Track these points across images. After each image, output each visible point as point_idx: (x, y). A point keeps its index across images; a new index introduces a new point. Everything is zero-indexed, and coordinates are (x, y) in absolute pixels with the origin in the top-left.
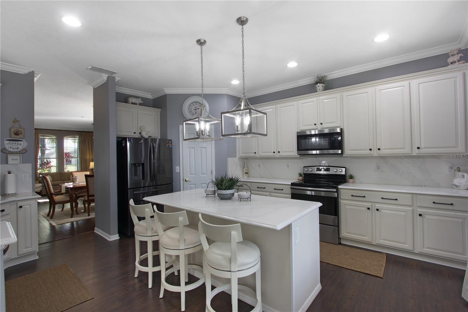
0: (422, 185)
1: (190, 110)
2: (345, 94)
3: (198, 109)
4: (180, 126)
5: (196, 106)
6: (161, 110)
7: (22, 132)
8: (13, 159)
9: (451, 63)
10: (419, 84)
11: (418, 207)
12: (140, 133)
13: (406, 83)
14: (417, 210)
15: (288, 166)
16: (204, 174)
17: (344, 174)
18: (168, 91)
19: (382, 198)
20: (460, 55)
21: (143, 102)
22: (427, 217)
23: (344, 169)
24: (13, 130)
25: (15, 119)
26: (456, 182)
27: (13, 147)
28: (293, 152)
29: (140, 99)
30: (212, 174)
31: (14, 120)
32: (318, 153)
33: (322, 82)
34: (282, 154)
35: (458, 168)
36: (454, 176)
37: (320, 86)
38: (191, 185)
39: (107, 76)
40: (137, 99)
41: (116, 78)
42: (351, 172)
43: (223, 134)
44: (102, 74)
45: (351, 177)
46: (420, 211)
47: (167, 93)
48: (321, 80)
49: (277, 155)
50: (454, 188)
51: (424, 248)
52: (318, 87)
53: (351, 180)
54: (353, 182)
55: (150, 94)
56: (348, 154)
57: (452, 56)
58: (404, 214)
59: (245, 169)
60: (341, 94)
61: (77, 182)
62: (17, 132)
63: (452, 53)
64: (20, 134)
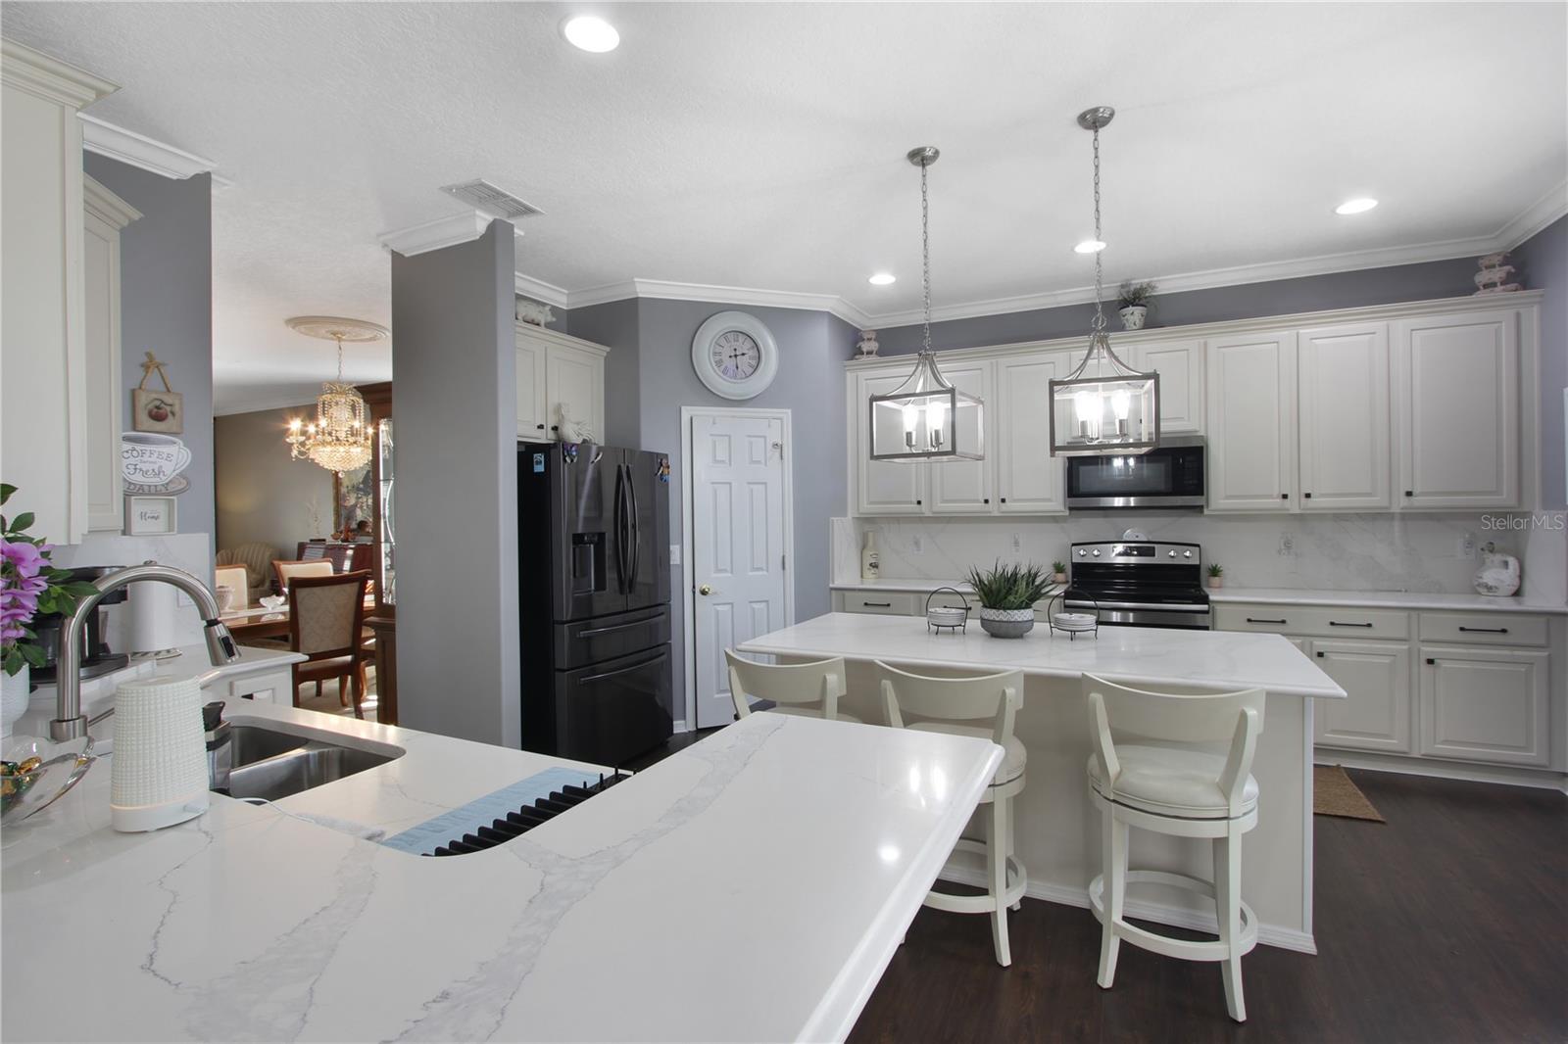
1: (718, 358)
2: (1214, 342)
3: (743, 354)
4: (683, 408)
5: (735, 345)
6: (608, 349)
7: (176, 408)
8: (143, 516)
9: (1486, 286)
10: (1412, 330)
11: (1423, 641)
12: (555, 429)
13: (1378, 325)
14: (1419, 650)
15: (1016, 543)
16: (760, 569)
17: (1196, 563)
18: (647, 288)
19: (1332, 624)
20: (1507, 268)
21: (554, 319)
22: (1446, 664)
23: (1195, 550)
24: (143, 399)
25: (148, 354)
26: (1490, 576)
27: (145, 467)
28: (1049, 500)
29: (546, 308)
30: (784, 568)
31: (145, 359)
32: (1132, 504)
33: (1141, 302)
34: (1009, 506)
35: (1491, 543)
36: (1482, 565)
37: (1134, 315)
38: (719, 608)
39: (490, 218)
40: (541, 308)
41: (516, 230)
44: (478, 212)
45: (1215, 572)
46: (1429, 650)
47: (640, 295)
48: (1135, 297)
49: (994, 508)
50: (1480, 593)
51: (1435, 743)
52: (1128, 317)
53: (1215, 581)
54: (1220, 587)
55: (566, 291)
56: (1222, 507)
57: (1487, 267)
58: (1387, 660)
59: (868, 553)
60: (1202, 341)
61: (227, 609)
62: (158, 407)
63: (1486, 262)
64: (170, 416)
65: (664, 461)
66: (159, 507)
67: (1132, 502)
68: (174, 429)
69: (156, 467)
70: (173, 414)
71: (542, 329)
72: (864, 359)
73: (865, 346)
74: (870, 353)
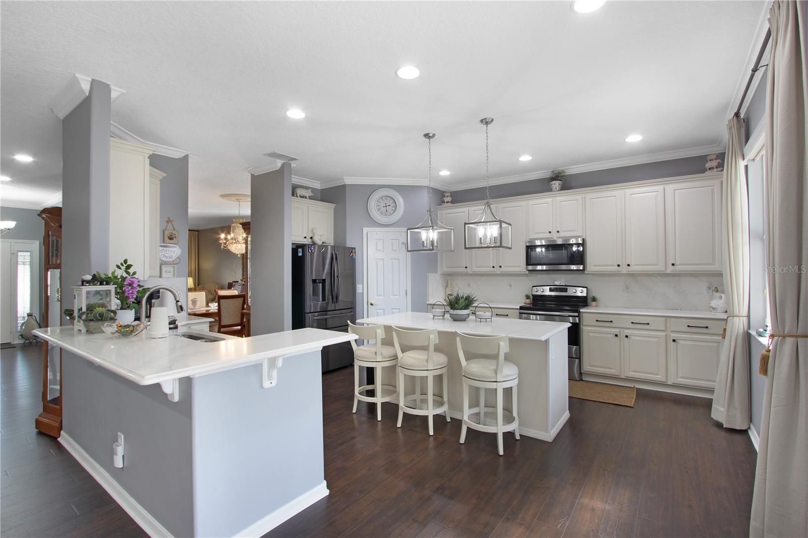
0: (677, 308)
1: (378, 208)
2: (589, 196)
3: (389, 206)
4: (364, 228)
5: (386, 202)
6: (335, 205)
7: (176, 236)
8: (166, 271)
9: (710, 169)
10: (675, 190)
11: (672, 331)
12: (311, 238)
13: (660, 188)
14: (670, 336)
15: (510, 286)
16: (396, 295)
17: (586, 295)
18: (348, 181)
19: (632, 323)
20: (718, 161)
21: (313, 194)
22: (682, 342)
23: (585, 290)
24: (167, 233)
25: (168, 218)
26: (713, 303)
27: (167, 255)
28: (520, 267)
29: (310, 190)
30: (406, 295)
31: (167, 219)
33: (559, 178)
34: (503, 269)
35: (716, 288)
36: (712, 298)
37: (556, 184)
38: (378, 311)
39: (282, 162)
40: (307, 191)
41: (292, 164)
42: (594, 293)
43: (467, 247)
44: (278, 160)
45: (594, 299)
46: (674, 336)
47: (347, 183)
48: (557, 176)
49: (497, 270)
50: (711, 311)
51: (677, 378)
52: (553, 185)
53: (594, 303)
54: (596, 306)
55: (319, 182)
56: (592, 270)
57: (710, 160)
58: (656, 340)
59: (448, 289)
60: (584, 196)
61: (197, 307)
62: (171, 235)
63: (709, 158)
64: (175, 238)
65: (353, 251)
66: (170, 269)
67: (544, 267)
68: (176, 242)
69: (170, 255)
70: (176, 237)
71: (308, 200)
72: (445, 205)
73: (446, 199)
74: (448, 202)
